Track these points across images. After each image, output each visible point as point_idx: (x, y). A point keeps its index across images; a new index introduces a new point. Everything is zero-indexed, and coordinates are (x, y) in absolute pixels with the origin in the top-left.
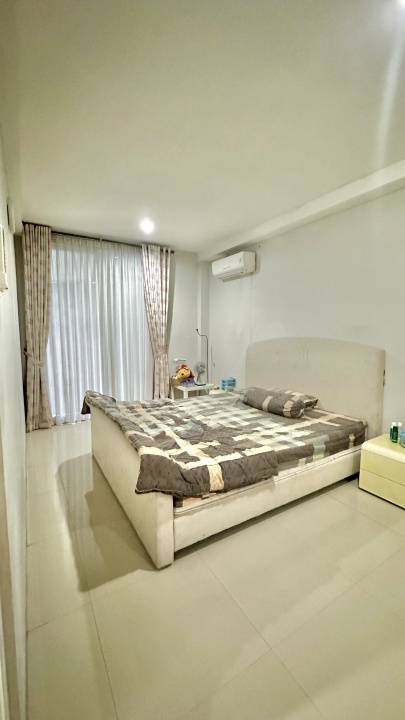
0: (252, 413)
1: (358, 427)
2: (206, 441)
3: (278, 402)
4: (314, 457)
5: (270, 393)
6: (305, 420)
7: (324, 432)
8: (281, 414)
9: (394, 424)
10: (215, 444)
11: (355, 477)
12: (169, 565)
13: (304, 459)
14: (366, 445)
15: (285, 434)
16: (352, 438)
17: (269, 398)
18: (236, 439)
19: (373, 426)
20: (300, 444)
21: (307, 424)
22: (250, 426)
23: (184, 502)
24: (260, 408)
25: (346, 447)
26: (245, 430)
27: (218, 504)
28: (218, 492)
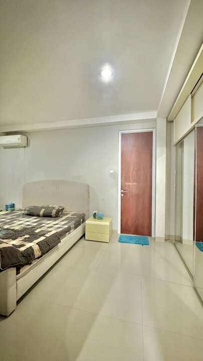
0: (35, 219)
1: (83, 215)
2: (21, 236)
3: (48, 211)
4: (71, 231)
5: (43, 208)
6: (62, 217)
7: (72, 220)
8: (51, 216)
9: (94, 212)
10: (27, 236)
11: (84, 236)
12: (14, 310)
13: (68, 233)
14: (87, 222)
15: (57, 224)
16: (82, 220)
17: (43, 210)
18: (37, 231)
19: (87, 214)
20: (66, 226)
21: (64, 218)
22: (38, 225)
23: (21, 270)
24: (38, 216)
25: (80, 225)
26: (37, 227)
27: (37, 266)
28: (38, 258)
